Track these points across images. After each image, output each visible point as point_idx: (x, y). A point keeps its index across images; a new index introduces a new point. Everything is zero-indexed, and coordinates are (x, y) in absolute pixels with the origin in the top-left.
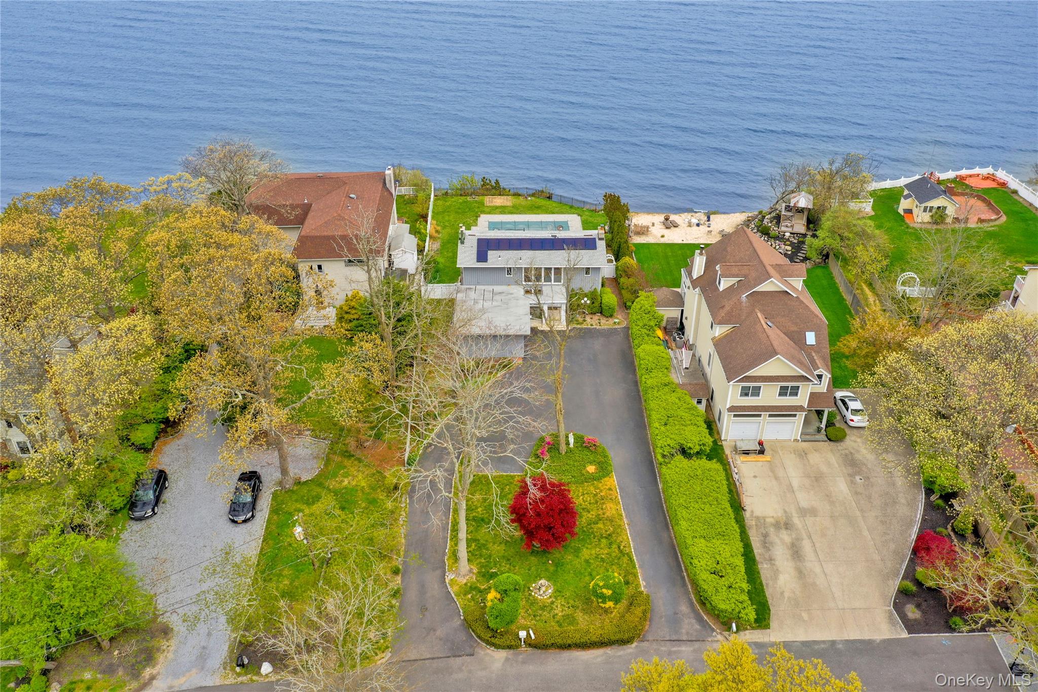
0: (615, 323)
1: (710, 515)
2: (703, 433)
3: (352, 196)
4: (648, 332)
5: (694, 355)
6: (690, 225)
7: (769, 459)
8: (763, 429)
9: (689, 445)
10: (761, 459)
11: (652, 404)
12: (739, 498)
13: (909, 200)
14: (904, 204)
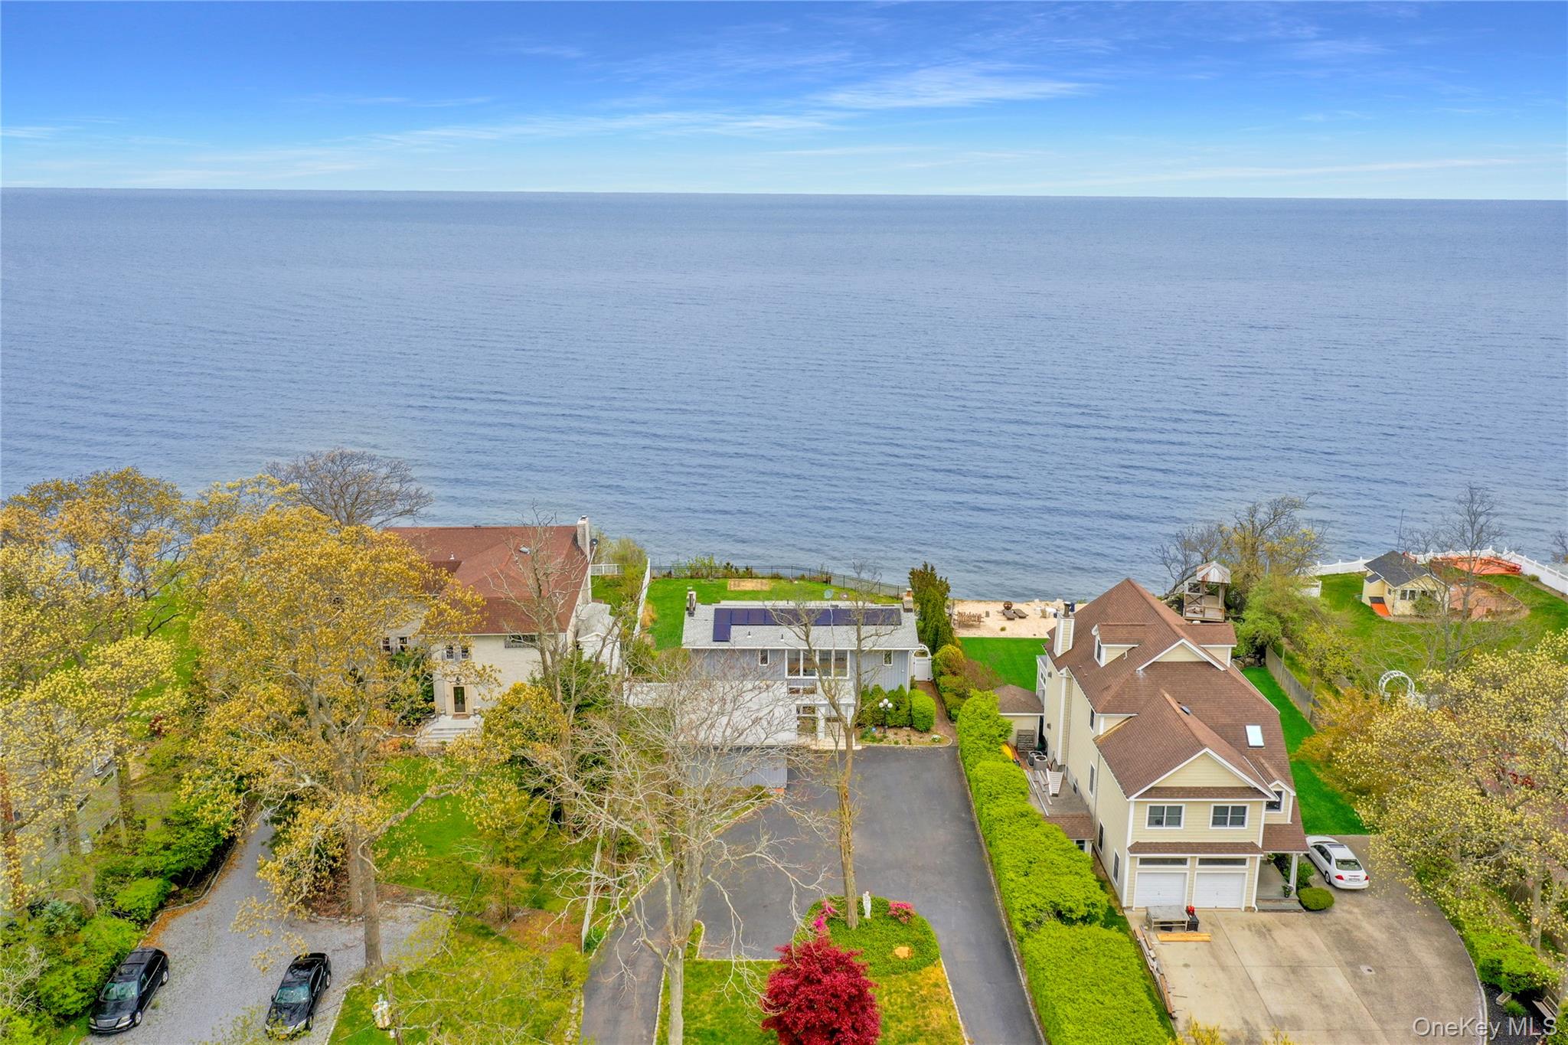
0: (934, 740)
1: (1115, 1011)
2: (1090, 886)
3: (524, 549)
4: (987, 745)
5: (1064, 778)
6: (1044, 616)
7: (1208, 938)
8: (1191, 887)
9: (1068, 904)
10: (1195, 938)
11: (1002, 846)
12: (1163, 1000)
13: (1377, 583)
14: (1370, 590)
